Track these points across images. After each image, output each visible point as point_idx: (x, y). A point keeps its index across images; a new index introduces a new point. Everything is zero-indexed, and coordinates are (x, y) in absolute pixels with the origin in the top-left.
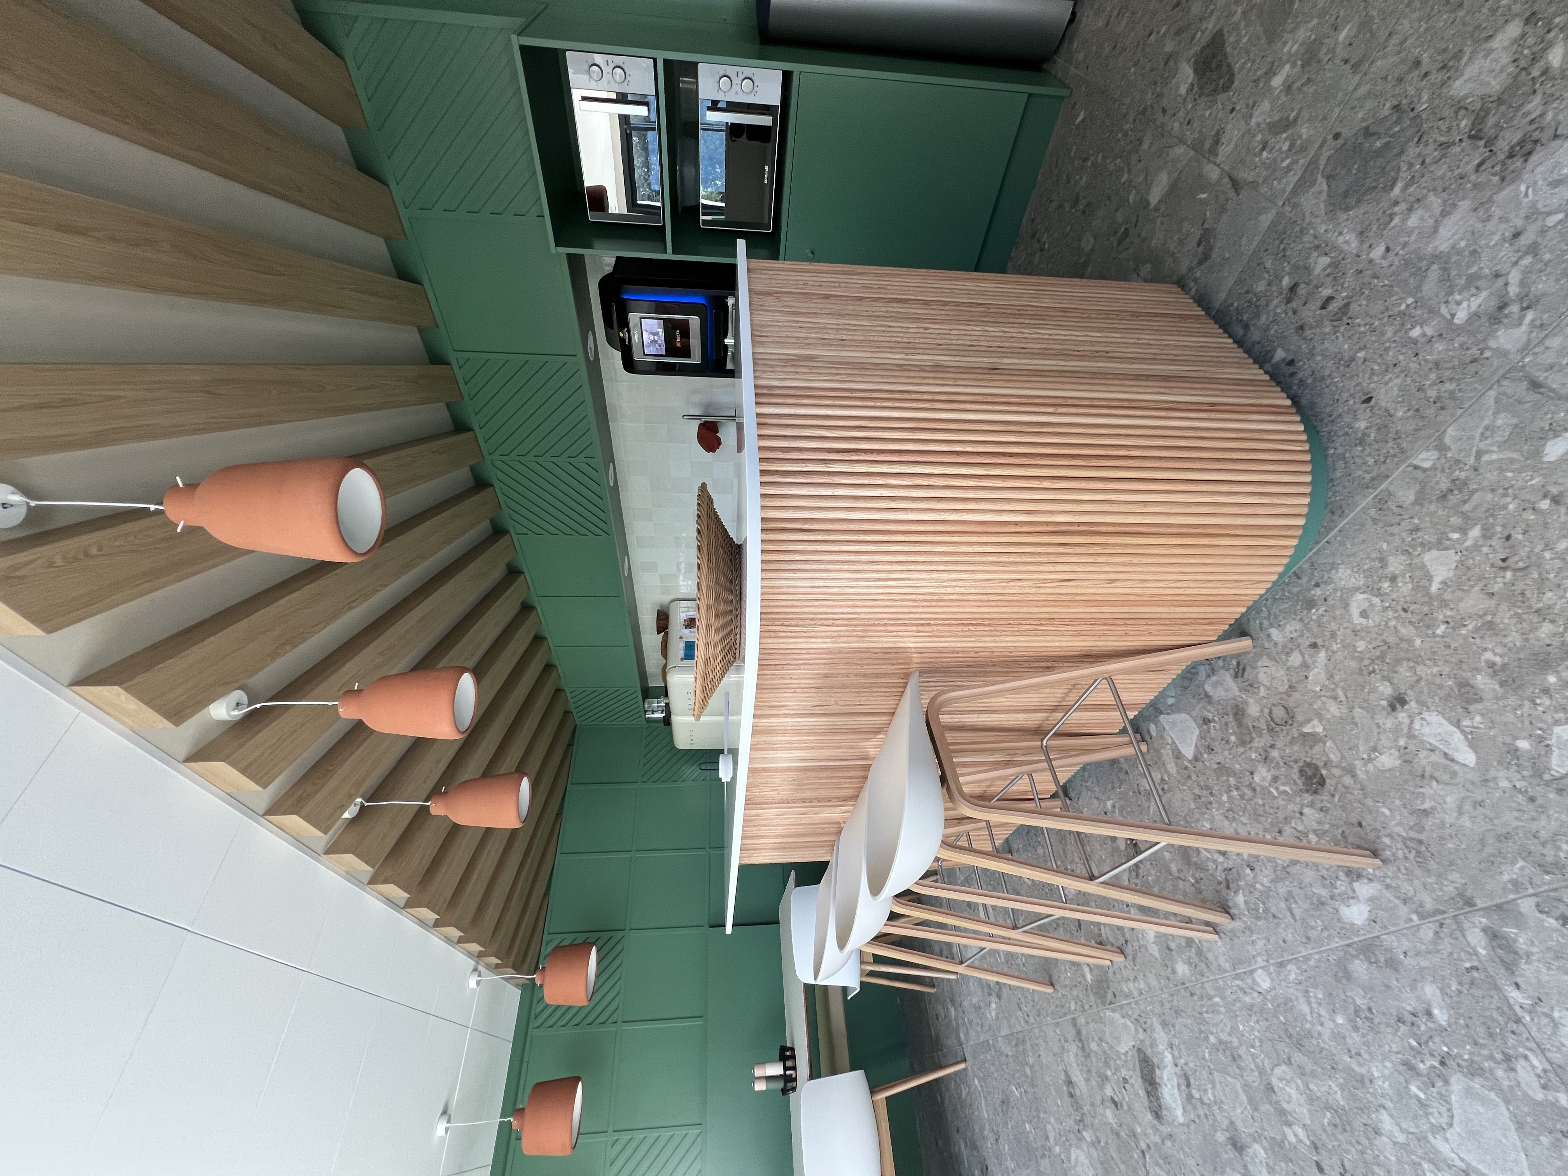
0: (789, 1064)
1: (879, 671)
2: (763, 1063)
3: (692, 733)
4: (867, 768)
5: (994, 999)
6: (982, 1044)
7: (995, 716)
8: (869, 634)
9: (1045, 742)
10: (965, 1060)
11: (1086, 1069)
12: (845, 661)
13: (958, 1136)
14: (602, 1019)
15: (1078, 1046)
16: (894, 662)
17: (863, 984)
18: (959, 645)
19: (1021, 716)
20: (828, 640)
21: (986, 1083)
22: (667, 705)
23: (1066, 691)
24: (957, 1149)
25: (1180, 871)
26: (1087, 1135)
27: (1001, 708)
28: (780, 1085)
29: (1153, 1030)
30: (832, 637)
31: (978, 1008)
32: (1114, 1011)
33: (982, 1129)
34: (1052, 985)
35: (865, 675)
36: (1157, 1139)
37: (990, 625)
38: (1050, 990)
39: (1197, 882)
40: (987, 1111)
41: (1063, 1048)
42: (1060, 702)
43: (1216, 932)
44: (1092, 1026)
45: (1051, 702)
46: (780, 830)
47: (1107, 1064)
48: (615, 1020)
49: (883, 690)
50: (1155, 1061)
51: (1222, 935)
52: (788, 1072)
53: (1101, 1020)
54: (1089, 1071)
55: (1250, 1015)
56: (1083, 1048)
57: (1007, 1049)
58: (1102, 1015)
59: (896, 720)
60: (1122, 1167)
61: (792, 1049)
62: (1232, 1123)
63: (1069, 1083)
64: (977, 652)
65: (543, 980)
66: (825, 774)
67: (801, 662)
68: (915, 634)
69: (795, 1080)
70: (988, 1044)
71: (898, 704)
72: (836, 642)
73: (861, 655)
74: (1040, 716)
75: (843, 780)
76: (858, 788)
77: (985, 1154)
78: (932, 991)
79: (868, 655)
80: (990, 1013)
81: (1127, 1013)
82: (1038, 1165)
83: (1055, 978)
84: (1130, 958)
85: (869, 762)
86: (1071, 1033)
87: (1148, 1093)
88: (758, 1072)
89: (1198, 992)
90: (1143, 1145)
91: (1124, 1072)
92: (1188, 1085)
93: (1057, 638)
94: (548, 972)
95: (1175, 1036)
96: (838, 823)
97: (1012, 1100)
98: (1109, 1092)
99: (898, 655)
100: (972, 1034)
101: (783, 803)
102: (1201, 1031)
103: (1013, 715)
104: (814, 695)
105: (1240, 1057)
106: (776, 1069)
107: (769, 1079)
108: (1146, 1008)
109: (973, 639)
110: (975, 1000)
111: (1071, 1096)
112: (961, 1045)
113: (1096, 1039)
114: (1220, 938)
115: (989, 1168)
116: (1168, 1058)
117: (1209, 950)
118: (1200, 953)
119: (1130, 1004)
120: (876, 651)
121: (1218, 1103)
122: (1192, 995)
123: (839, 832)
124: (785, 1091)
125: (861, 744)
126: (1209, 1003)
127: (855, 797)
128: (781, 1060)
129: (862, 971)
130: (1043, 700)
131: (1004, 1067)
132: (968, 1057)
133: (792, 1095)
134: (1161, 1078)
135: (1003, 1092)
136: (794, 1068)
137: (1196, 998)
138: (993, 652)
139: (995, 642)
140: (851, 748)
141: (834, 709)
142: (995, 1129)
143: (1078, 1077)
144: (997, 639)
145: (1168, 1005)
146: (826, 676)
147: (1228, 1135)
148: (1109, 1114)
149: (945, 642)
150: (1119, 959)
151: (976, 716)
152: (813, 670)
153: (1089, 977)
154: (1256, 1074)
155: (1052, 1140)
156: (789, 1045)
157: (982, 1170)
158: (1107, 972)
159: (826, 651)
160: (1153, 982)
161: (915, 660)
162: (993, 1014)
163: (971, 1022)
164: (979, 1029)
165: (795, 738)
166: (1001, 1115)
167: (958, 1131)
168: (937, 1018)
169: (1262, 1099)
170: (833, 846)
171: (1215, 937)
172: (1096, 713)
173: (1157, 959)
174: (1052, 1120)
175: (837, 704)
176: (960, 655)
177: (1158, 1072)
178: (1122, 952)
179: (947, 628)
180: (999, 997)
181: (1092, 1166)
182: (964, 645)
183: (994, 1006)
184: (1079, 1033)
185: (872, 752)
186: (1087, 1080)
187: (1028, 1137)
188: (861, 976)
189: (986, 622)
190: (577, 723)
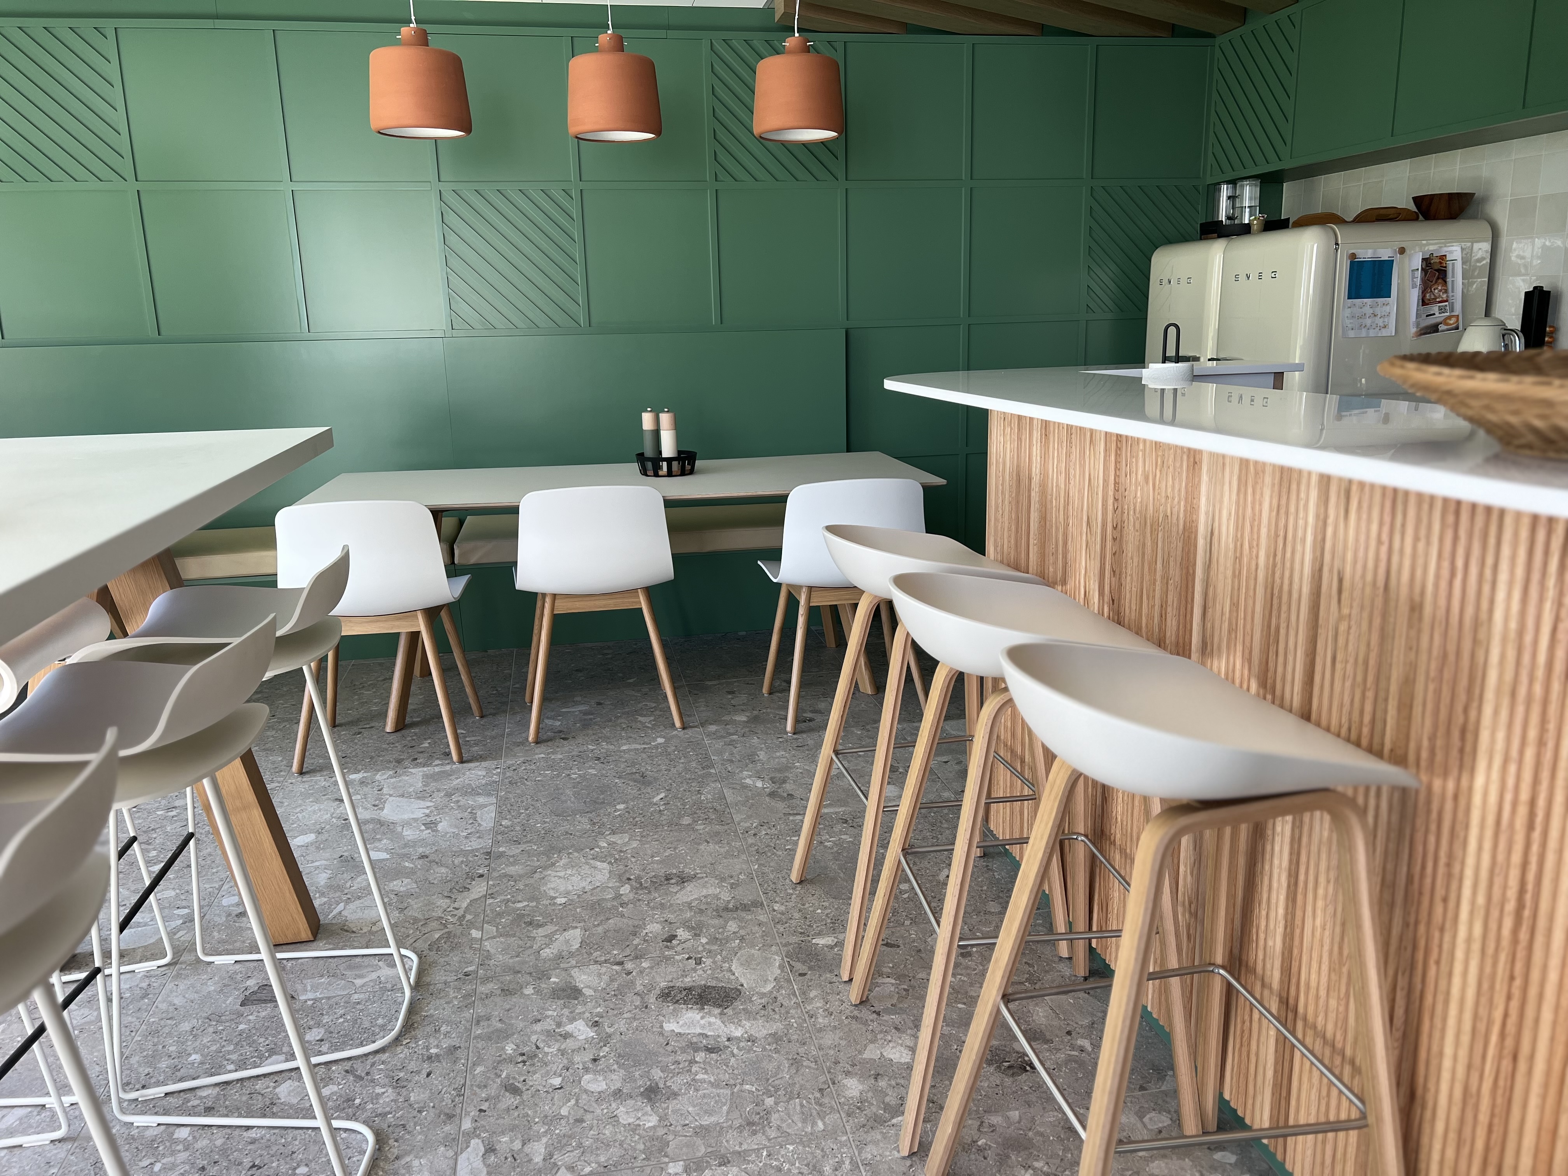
0: (675, 465)
1: (1417, 710)
2: (678, 427)
3: (1184, 281)
4: (1182, 649)
5: (769, 786)
6: (707, 757)
7: (1282, 898)
8: (1520, 709)
9: (1222, 971)
10: (684, 728)
11: (703, 907)
12: (1451, 648)
13: (593, 702)
14: (723, 157)
15: (729, 902)
16: (1439, 743)
17: (779, 585)
18: (1469, 873)
19: (1276, 943)
20: (1513, 625)
21: (661, 754)
22: (1246, 230)
23: (1329, 1034)
24: (578, 699)
25: (993, 1128)
26: (625, 889)
27: (1299, 913)
28: (649, 452)
29: (768, 1019)
30: (1521, 632)
31: (751, 758)
32: (781, 967)
33: (607, 739)
34: (801, 882)
35: (1408, 682)
36: (639, 988)
37: (1515, 941)
38: (794, 876)
39: (980, 1150)
40: (629, 750)
41: (723, 879)
42: (1305, 1019)
43: (912, 1155)
44: (758, 931)
45: (1306, 1004)
46: (1056, 479)
47: (714, 940)
48: (720, 177)
49: (1368, 708)
50: (729, 1011)
51: (908, 1163)
52: (665, 464)
53: (766, 946)
54: (701, 911)
55: (807, 1165)
56: (726, 909)
57: (707, 796)
58: (774, 948)
59: (1290, 723)
60: (600, 929)
61: (691, 472)
62: (675, 1095)
63: (683, 880)
64: (1445, 900)
65: (791, 52)
66: (1175, 573)
67: (1460, 563)
68: (1509, 797)
69: (656, 475)
70: (708, 767)
71: (1328, 729)
72: (1504, 639)
73: (1463, 682)
74: (1275, 977)
75: (1157, 602)
76: (1140, 628)
77: (580, 740)
78: (765, 690)
79: (1462, 697)
80: (750, 777)
81: (781, 987)
82: (583, 813)
83: (811, 888)
84: (856, 1013)
85: (1194, 656)
86: (746, 895)
87: (689, 989)
88: (665, 419)
89: (826, 1100)
90: (629, 966)
91: (708, 962)
92: (710, 1050)
93: (1463, 1053)
94: (803, 58)
95: (764, 1049)
96: (1064, 582)
97: (649, 790)
98: (682, 934)
99: (1454, 753)
100: (719, 745)
101: (1116, 490)
102: (777, 1090)
103: (1280, 930)
104: (1369, 577)
105: (754, 1133)
106: (668, 449)
107: (656, 433)
108: (793, 1017)
109: (1481, 900)
110: (762, 755)
111: (668, 878)
112: (703, 725)
113: (742, 932)
114: (904, 1158)
115: (565, 742)
116: (738, 1033)
117: (885, 1136)
118: (878, 1121)
119: (795, 994)
120: (1473, 714)
121: (694, 1084)
122: (821, 1090)
123: (1045, 579)
124: (641, 458)
125: (1239, 648)
126: (814, 1113)
127: (1118, 618)
128: (679, 452)
129: (799, 588)
130: (1312, 992)
131: (685, 786)
132: (690, 732)
133: (635, 467)
134: (710, 1013)
135: (656, 779)
136: (670, 474)
137: (818, 1095)
138: (1442, 930)
139: (1469, 940)
140: (1232, 630)
141: (1329, 611)
142: (611, 759)
143: (691, 893)
144: (1476, 946)
145: (802, 1050)
146: (1416, 608)
147: (661, 1085)
148: (654, 928)
149: (1480, 848)
150: (854, 994)
151: (1285, 863)
152: (1436, 585)
153: (821, 941)
154: (737, 1148)
155: (613, 839)
156: (698, 463)
157: (561, 732)
158: (831, 971)
159: (1484, 616)
160: (829, 1039)
161: (1437, 784)
162: (748, 781)
163: (732, 743)
164: (726, 756)
165: (1264, 531)
166: (628, 770)
167: (599, 704)
168: (729, 693)
169: (710, 1146)
170: (1017, 568)
171: (906, 1153)
172: (1270, 1073)
173: (860, 1052)
174: (635, 844)
175: (1341, 618)
176: (1441, 870)
177: (717, 1011)
178: (862, 1002)
179: (1516, 858)
180: (772, 795)
181: (594, 889)
182: (1468, 883)
183: (759, 784)
184: (745, 908)
185: (1220, 665)
186: (689, 905)
187: (609, 804)
188: (788, 585)
189: (1524, 935)
190: (1219, 40)
